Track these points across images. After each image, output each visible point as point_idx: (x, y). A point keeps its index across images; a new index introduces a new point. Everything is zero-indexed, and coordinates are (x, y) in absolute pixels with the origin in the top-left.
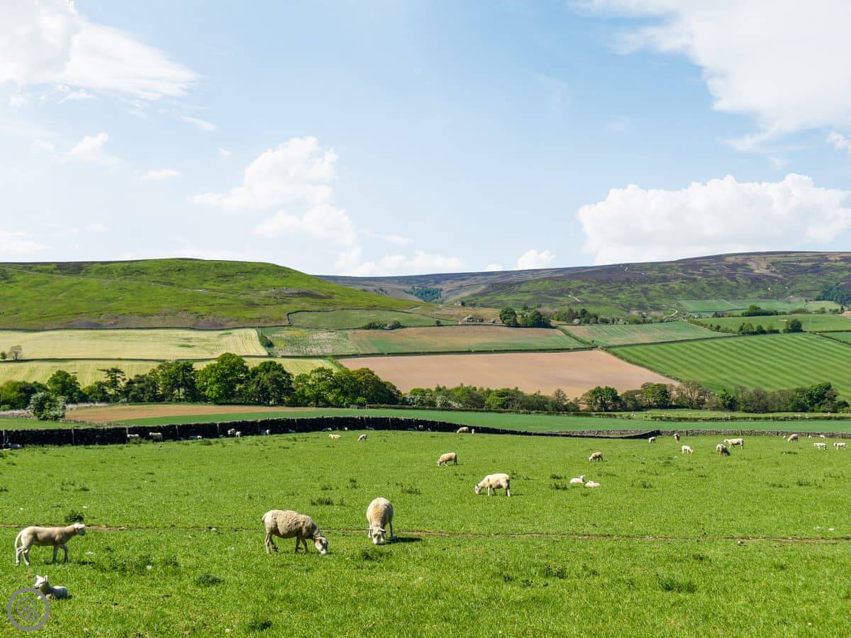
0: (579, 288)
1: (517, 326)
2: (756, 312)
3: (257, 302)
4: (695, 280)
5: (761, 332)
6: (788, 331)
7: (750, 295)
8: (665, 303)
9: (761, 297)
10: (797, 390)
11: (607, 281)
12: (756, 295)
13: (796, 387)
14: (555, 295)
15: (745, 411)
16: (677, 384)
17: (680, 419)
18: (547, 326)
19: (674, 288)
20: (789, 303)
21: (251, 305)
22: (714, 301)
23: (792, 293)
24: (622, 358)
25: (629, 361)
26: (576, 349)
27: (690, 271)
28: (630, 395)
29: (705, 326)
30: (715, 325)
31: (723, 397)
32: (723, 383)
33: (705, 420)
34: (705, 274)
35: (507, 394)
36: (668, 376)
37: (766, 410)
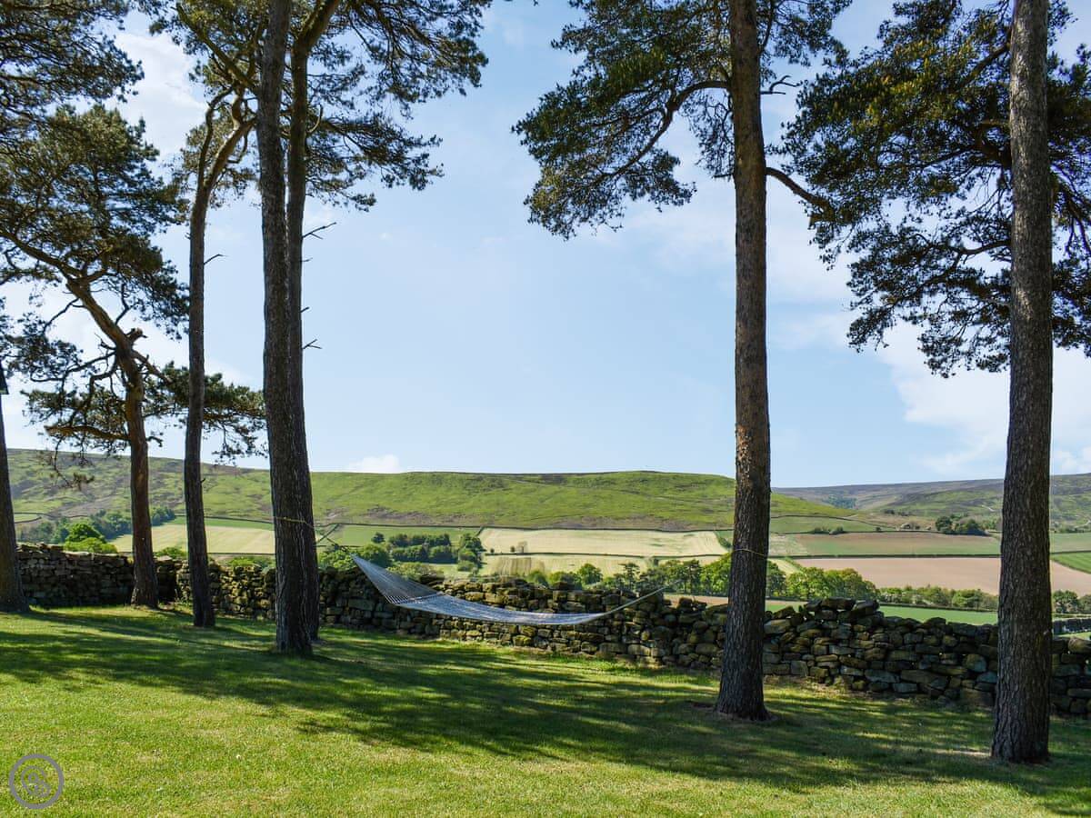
1: (953, 533)
3: (711, 508)
18: (982, 534)
19: (1086, 499)
21: (707, 511)
24: (1063, 564)
25: (1071, 567)
28: (1089, 599)
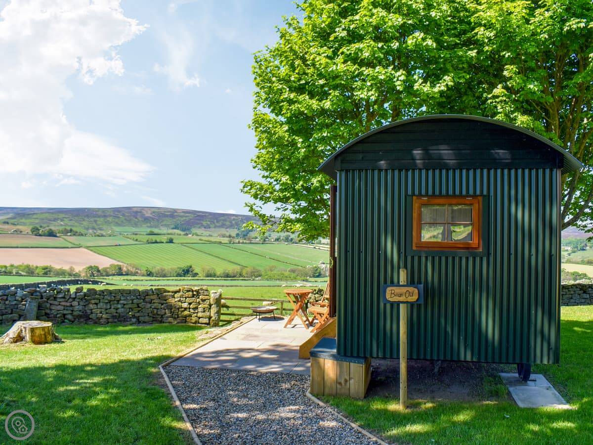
0: (64, 218)
1: (40, 235)
2: (152, 234)
4: (119, 217)
5: (156, 242)
6: (167, 242)
7: (144, 226)
8: (104, 227)
9: (148, 227)
10: (178, 268)
11: (77, 215)
12: (146, 226)
13: (176, 266)
14: (51, 221)
15: (155, 277)
16: (125, 265)
17: (135, 280)
18: (55, 236)
19: (109, 221)
23: (162, 226)
24: (95, 252)
25: (98, 254)
26: (72, 248)
27: (116, 213)
28: (105, 270)
29: (130, 239)
30: (135, 239)
31: (147, 271)
32: (145, 265)
34: (123, 215)
35: (47, 268)
36: (118, 261)
37: (165, 276)
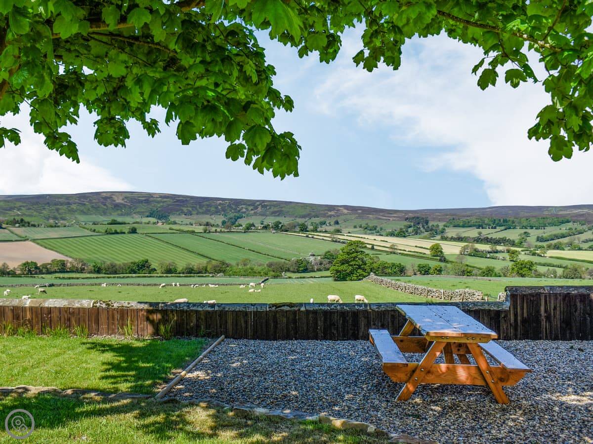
0: (21, 206)
2: (114, 223)
4: (85, 204)
5: (116, 233)
6: (129, 233)
7: (113, 214)
8: (68, 216)
9: (119, 215)
10: (132, 263)
11: (37, 203)
12: (116, 213)
13: (131, 261)
14: (6, 210)
15: (105, 274)
16: (70, 260)
17: (69, 278)
18: (1, 228)
19: (73, 208)
20: (133, 218)
22: (94, 216)
23: (135, 213)
24: (42, 246)
25: (46, 248)
26: (16, 241)
28: (45, 266)
30: (93, 229)
31: (94, 266)
32: (95, 259)
33: (83, 278)
36: (66, 256)
